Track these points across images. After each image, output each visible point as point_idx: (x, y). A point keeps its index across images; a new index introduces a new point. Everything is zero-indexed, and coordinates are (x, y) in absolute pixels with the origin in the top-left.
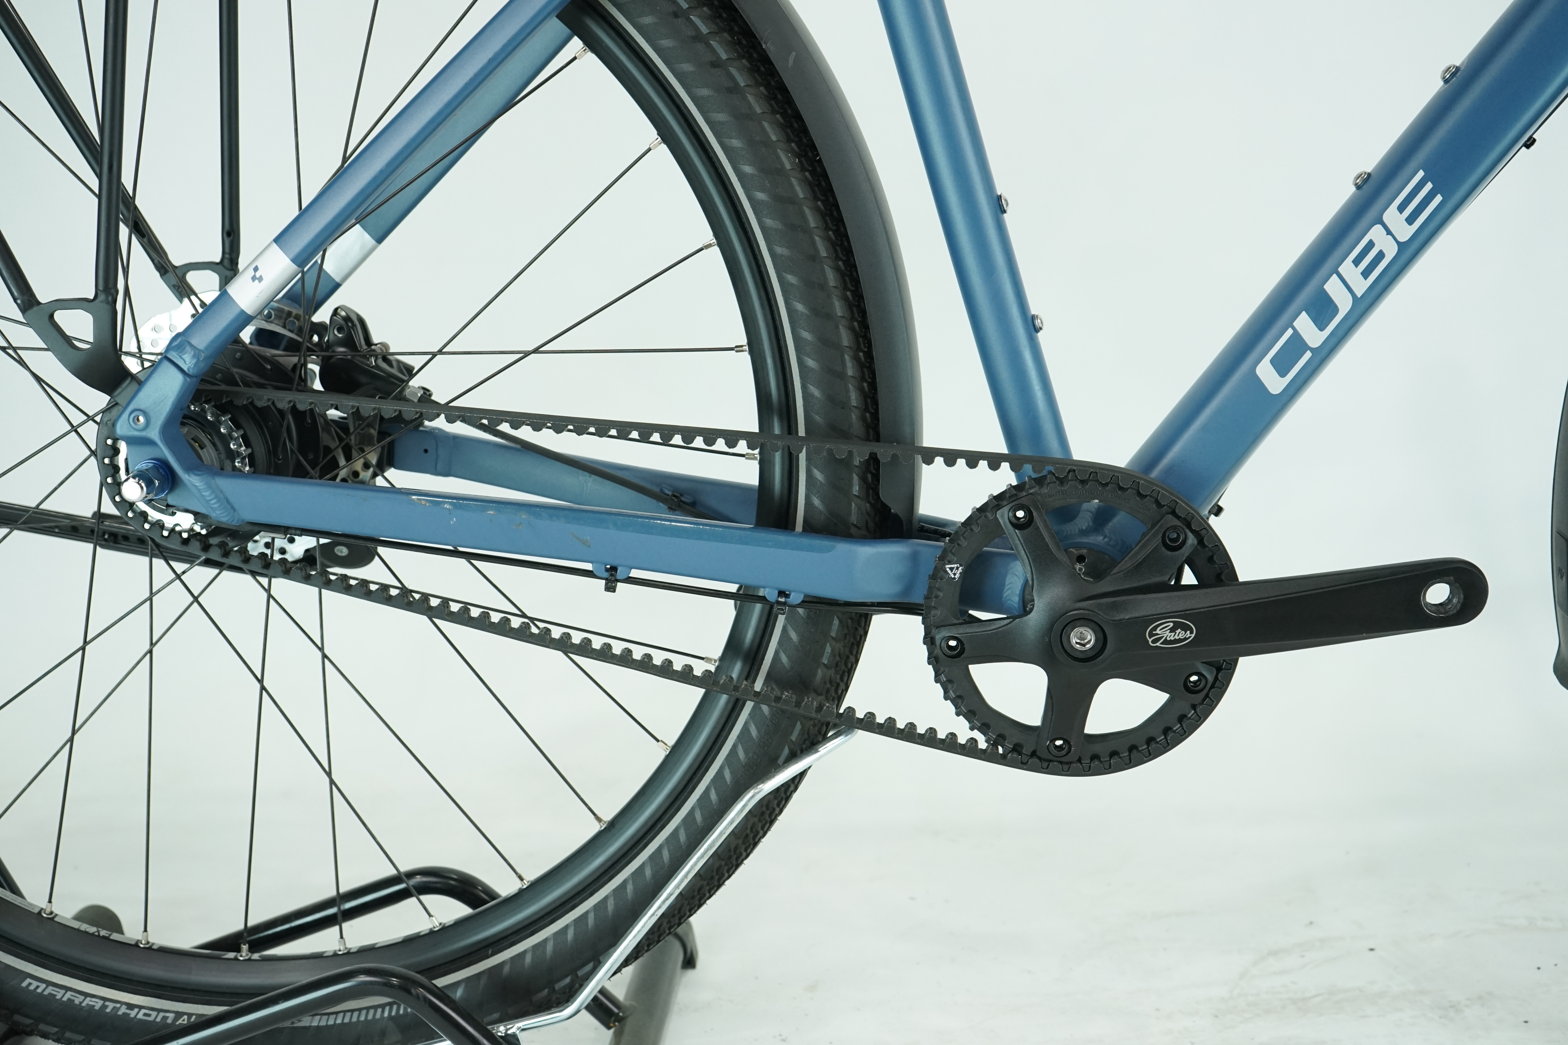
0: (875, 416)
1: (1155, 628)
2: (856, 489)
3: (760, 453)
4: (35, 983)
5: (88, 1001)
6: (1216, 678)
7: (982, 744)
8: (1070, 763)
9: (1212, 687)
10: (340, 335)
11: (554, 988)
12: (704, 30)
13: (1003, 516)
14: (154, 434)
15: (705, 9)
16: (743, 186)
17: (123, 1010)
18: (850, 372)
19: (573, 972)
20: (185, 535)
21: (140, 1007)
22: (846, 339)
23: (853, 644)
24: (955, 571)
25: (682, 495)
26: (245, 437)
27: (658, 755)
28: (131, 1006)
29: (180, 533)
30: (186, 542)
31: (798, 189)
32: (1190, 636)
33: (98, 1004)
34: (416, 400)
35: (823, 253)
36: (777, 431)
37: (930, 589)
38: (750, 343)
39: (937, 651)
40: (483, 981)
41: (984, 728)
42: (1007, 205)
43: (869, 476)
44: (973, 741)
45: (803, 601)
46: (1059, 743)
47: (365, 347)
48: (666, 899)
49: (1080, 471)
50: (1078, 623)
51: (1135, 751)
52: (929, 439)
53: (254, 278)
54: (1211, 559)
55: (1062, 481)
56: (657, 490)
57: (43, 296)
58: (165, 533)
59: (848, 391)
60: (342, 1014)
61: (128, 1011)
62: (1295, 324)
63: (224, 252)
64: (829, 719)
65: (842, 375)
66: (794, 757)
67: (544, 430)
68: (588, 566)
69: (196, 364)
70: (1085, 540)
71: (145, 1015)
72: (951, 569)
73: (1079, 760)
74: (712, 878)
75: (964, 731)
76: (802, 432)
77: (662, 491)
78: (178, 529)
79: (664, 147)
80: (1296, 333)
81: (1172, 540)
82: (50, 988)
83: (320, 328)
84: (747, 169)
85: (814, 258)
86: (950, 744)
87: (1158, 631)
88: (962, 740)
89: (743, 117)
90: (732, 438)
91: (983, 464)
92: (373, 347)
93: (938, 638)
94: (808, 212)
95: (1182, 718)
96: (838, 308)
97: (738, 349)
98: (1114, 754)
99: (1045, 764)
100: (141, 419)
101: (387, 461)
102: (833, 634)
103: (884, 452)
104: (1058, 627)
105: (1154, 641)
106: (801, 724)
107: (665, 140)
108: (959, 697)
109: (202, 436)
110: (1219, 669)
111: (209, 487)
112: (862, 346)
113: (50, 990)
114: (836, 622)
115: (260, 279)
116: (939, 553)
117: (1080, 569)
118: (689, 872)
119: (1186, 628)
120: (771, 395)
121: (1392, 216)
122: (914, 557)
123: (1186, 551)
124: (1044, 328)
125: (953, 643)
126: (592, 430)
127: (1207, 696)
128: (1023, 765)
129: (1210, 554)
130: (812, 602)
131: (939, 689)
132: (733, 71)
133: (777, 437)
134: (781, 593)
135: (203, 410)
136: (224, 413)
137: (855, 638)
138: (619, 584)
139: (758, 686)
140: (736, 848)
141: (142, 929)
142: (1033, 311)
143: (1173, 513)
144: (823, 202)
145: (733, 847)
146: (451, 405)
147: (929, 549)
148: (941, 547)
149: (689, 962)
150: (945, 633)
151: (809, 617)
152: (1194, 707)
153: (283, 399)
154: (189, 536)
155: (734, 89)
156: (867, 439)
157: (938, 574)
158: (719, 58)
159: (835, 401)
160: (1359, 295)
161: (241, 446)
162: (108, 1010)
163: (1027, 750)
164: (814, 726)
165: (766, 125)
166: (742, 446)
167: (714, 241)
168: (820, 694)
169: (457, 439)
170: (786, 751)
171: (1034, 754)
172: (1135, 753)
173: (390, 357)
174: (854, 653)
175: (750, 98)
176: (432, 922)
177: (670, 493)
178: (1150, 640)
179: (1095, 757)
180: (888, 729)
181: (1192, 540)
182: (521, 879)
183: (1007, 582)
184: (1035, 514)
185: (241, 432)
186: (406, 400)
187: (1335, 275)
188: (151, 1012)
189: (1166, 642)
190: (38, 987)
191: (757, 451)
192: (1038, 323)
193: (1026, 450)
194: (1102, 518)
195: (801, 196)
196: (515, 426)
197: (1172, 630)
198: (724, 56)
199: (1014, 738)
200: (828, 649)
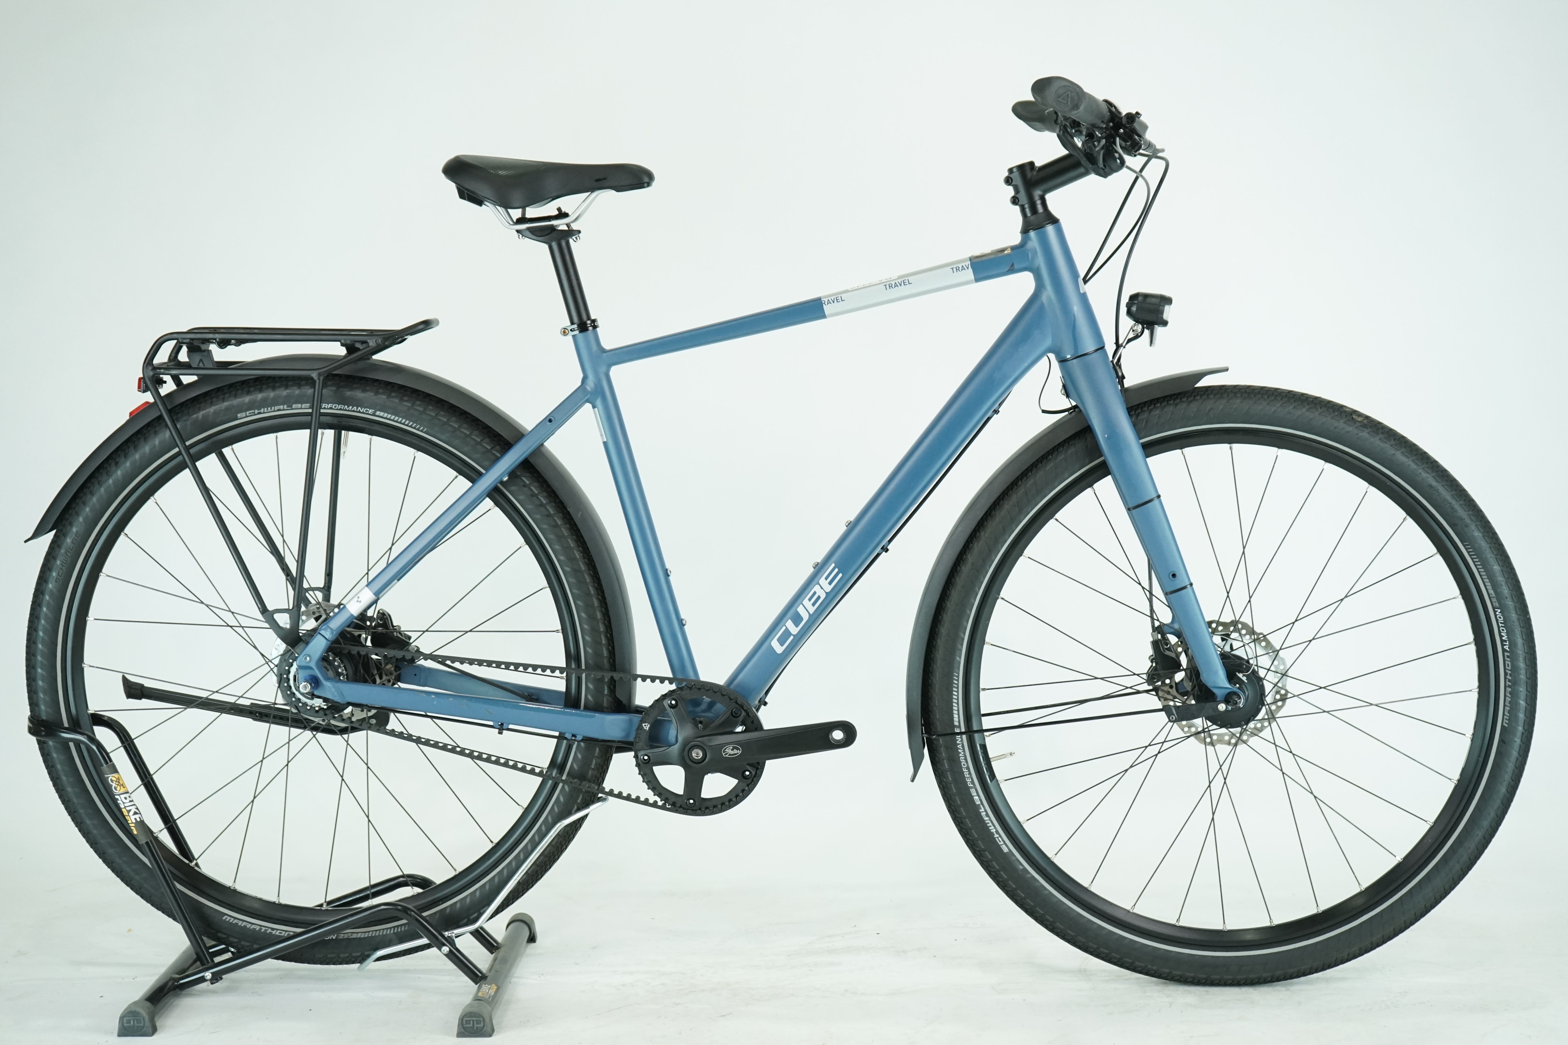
0: (614, 661)
1: (725, 749)
2: (606, 692)
3: (567, 676)
4: (229, 918)
5: (253, 926)
6: (756, 772)
7: (660, 803)
8: (696, 810)
9: (755, 776)
10: (381, 622)
11: (469, 918)
12: (544, 502)
13: (666, 703)
14: (313, 665)
15: (545, 493)
16: (559, 564)
17: (269, 931)
18: (604, 642)
19: (479, 910)
20: (317, 709)
21: (277, 930)
22: (602, 628)
23: (605, 760)
24: (646, 726)
25: (532, 695)
26: (344, 666)
27: (519, 812)
28: (273, 929)
29: (315, 708)
30: (317, 711)
31: (582, 566)
32: (740, 752)
33: (258, 928)
34: (414, 652)
35: (592, 592)
36: (573, 666)
37: (637, 734)
38: (562, 629)
39: (640, 761)
40: (437, 916)
41: (659, 795)
42: (671, 572)
43: (612, 686)
44: (656, 802)
45: (582, 740)
46: (691, 801)
47: (392, 628)
48: (522, 872)
49: (697, 684)
50: (695, 747)
51: (724, 805)
52: (640, 670)
53: (358, 601)
54: (753, 722)
55: (690, 688)
56: (521, 693)
57: (270, 608)
58: (308, 708)
59: (603, 650)
60: (371, 932)
61: (272, 931)
62: (786, 624)
63: (325, 583)
64: (593, 791)
65: (600, 643)
66: (579, 810)
67: (465, 664)
68: (491, 723)
69: (332, 636)
70: (705, 714)
71: (280, 933)
72: (645, 725)
73: (700, 809)
74: (542, 866)
75: (652, 798)
76: (583, 667)
77: (523, 693)
78: (313, 706)
79: (527, 547)
80: (787, 628)
81: (735, 714)
82: (236, 920)
83: (371, 619)
84: (562, 558)
85: (589, 594)
86: (646, 802)
87: (726, 750)
88: (651, 801)
89: (560, 538)
90: (553, 669)
91: (648, 680)
92: (395, 628)
93: (639, 755)
94: (586, 576)
95: (743, 791)
96: (599, 615)
97: (557, 631)
98: (715, 806)
99: (686, 811)
100: (308, 658)
101: (399, 679)
102: (596, 755)
103: (616, 676)
104: (687, 748)
105: (725, 755)
106: (582, 795)
107: (527, 543)
108: (649, 781)
109: (328, 667)
110: (757, 769)
111: (334, 687)
112: (609, 631)
113: (236, 921)
114: (597, 749)
115: (360, 602)
116: (640, 719)
117: (701, 727)
118: (531, 860)
119: (737, 749)
120: (571, 651)
121: (823, 581)
122: (631, 721)
123: (741, 718)
124: (687, 624)
125: (646, 758)
126: (476, 663)
127: (753, 779)
128: (676, 811)
129: (752, 720)
130: (586, 739)
131: (640, 778)
132: (556, 518)
133: (573, 669)
134: (574, 736)
135: (329, 655)
136: (337, 656)
137: (606, 757)
138: (504, 731)
139: (564, 778)
140: (553, 852)
141: (277, 895)
142: (682, 617)
143: (736, 702)
144: (592, 571)
145: (552, 851)
146: (433, 654)
147: (636, 718)
148: (640, 717)
149: (532, 939)
150: (643, 752)
151: (586, 747)
152: (748, 785)
153: (355, 650)
154: (319, 709)
155: (556, 526)
156: (611, 670)
157: (640, 727)
158: (550, 513)
159: (597, 654)
160: (811, 613)
161: (343, 670)
162: (262, 931)
163: (678, 805)
164: (588, 796)
165: (569, 540)
166: (557, 673)
167: (548, 586)
168: (590, 782)
169: (430, 670)
170: (575, 807)
171: (681, 807)
172: (724, 806)
173: (402, 632)
174: (606, 764)
175: (563, 529)
176: (413, 891)
177: (526, 694)
178: (724, 754)
179: (707, 808)
180: (619, 796)
181: (744, 713)
182: (455, 870)
183: (670, 732)
184: (678, 702)
185: (344, 665)
186: (409, 651)
187: (801, 605)
188: (282, 932)
189: (730, 755)
190: (230, 920)
191: (565, 675)
192: (684, 622)
193: (679, 676)
194: (711, 705)
195: (584, 569)
196: (453, 662)
197: (732, 750)
198: (552, 512)
199: (672, 799)
200: (594, 762)
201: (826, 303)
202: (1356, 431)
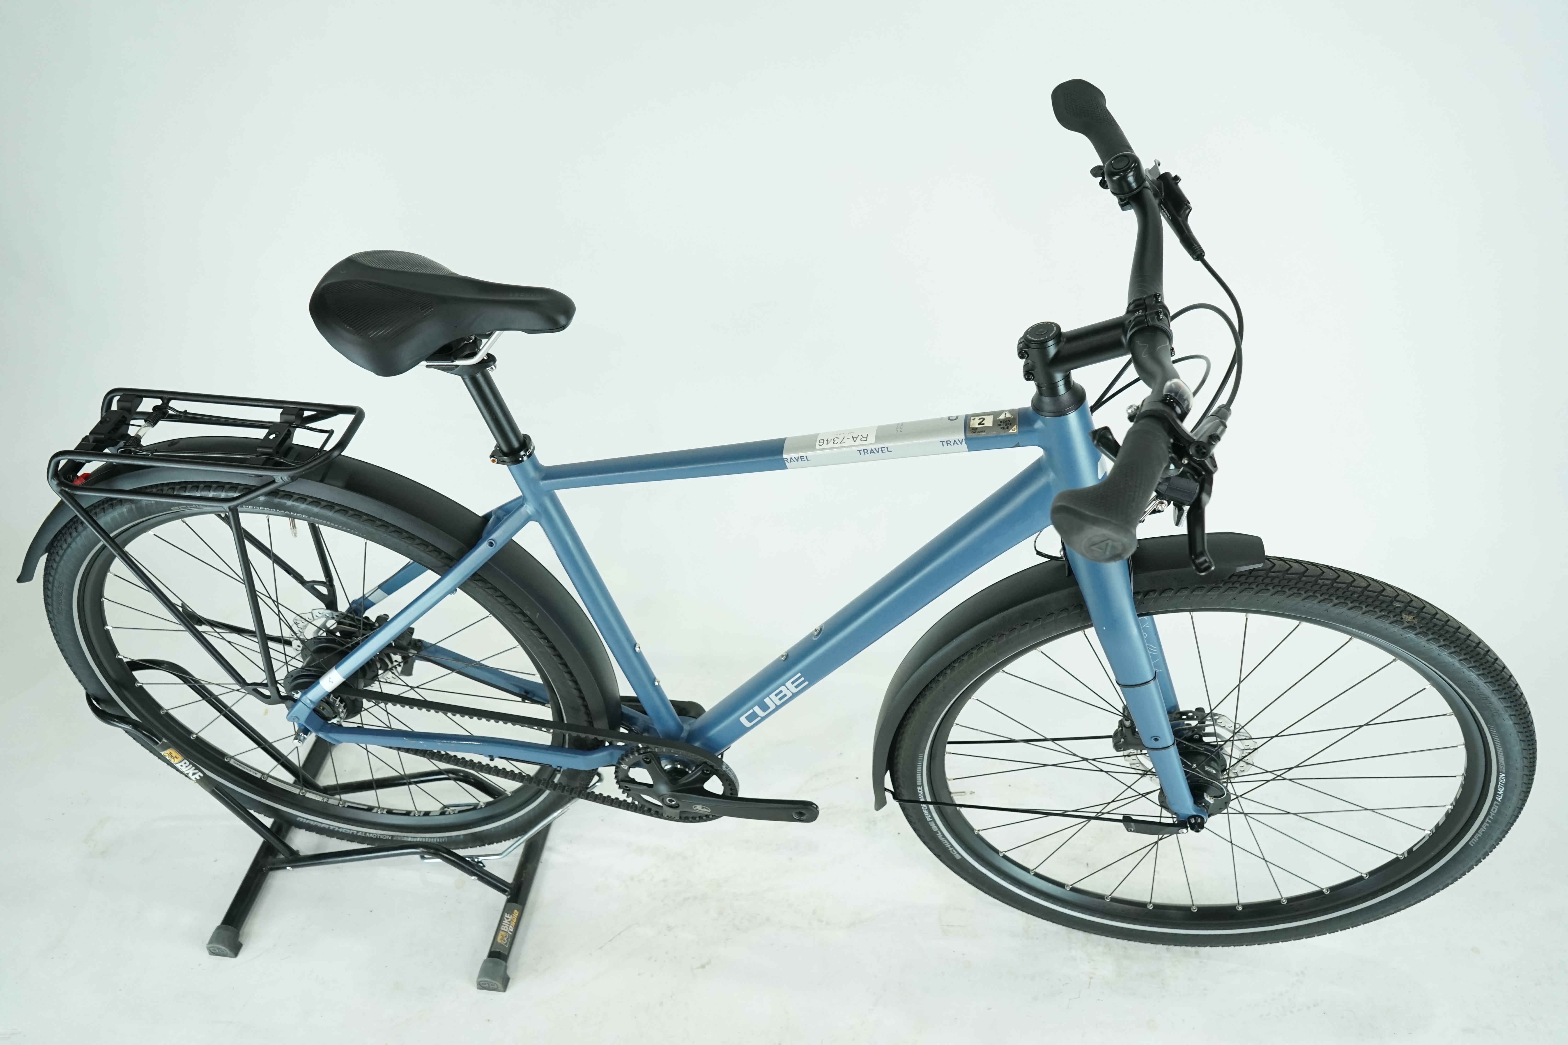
28: (339, 828)
62: (754, 708)
72: (624, 766)
80: (754, 711)
87: (697, 807)
121: (789, 684)
160: (778, 705)
187: (769, 697)
197: (702, 808)
201: (789, 461)
202: (1401, 632)
